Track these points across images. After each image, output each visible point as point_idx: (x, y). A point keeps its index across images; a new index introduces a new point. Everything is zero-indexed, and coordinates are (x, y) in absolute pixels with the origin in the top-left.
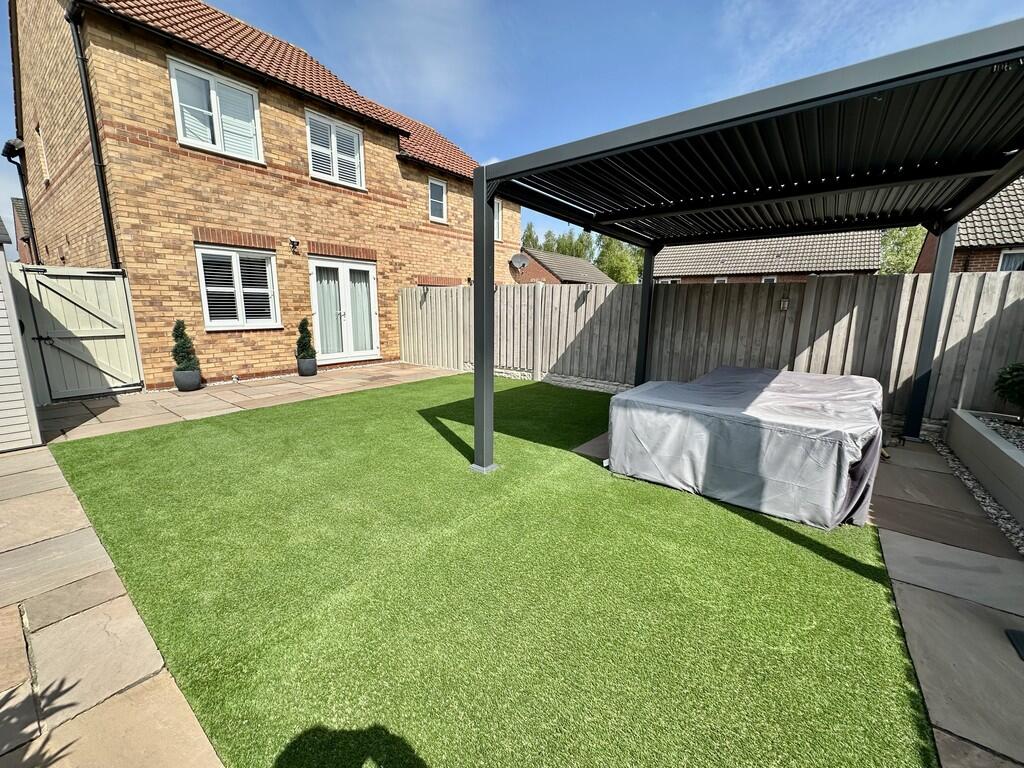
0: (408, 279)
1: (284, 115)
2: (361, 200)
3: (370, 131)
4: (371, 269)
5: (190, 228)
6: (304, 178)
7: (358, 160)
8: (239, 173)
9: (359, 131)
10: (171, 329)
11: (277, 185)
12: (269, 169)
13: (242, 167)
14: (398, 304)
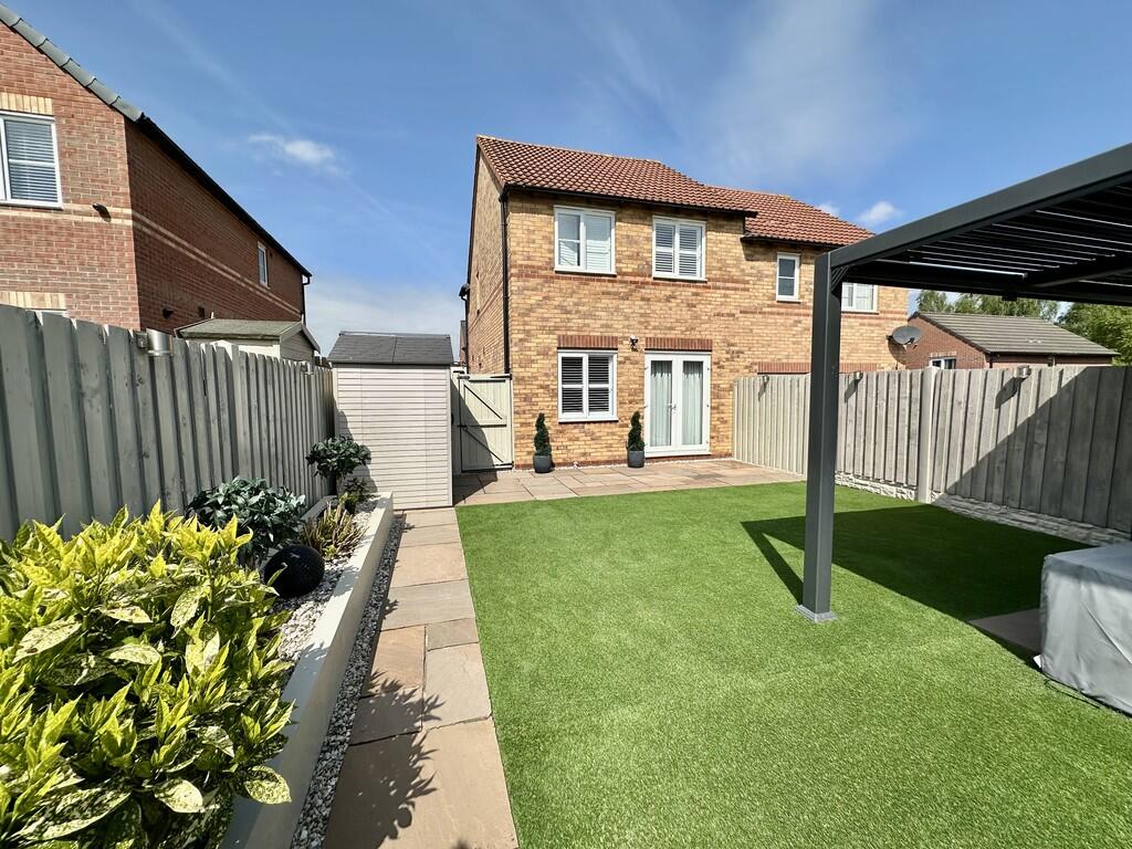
0: (746, 367)
1: (635, 227)
2: (699, 291)
3: (714, 222)
4: (706, 359)
5: (555, 337)
6: (648, 279)
7: (700, 252)
8: (596, 286)
9: (702, 224)
10: (536, 420)
11: (623, 290)
12: (619, 278)
13: (598, 280)
14: (733, 395)
